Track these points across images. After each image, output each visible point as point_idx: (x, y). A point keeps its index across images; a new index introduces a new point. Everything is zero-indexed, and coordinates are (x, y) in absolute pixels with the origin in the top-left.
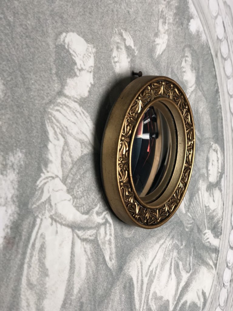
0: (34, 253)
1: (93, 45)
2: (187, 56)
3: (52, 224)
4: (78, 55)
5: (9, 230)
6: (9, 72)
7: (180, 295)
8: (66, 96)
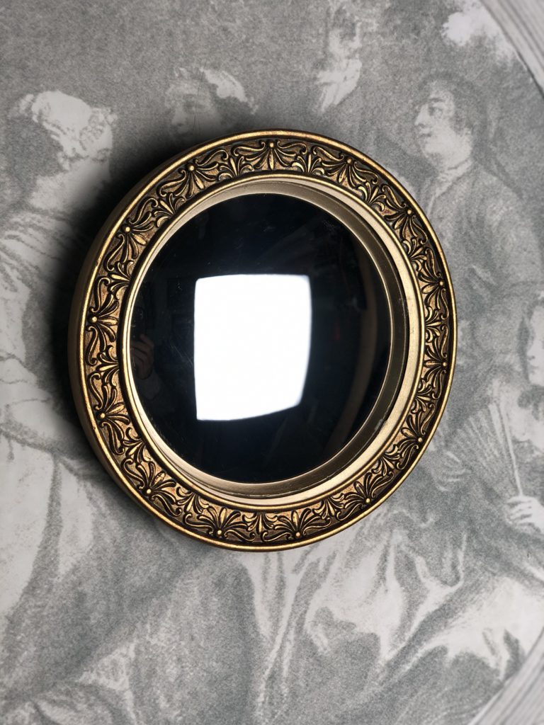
1: (108, 108)
7: (419, 630)
8: (34, 210)
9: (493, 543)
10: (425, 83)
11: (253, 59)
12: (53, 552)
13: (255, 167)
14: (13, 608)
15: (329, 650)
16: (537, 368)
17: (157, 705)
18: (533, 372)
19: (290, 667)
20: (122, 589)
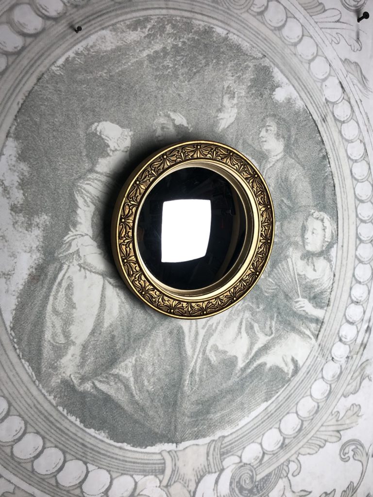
1: (129, 129)
2: (269, 126)
3: (80, 270)
7: (255, 355)
8: (97, 172)
9: (287, 318)
10: (264, 119)
11: (191, 108)
12: (102, 317)
13: (191, 156)
14: (85, 341)
15: (216, 362)
16: (309, 243)
17: (143, 383)
18: (307, 245)
19: (200, 369)
20: (130, 334)
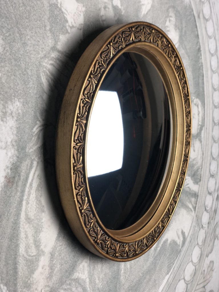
0: (32, 192)
1: (82, 4)
4: (69, 13)
5: (9, 171)
6: (8, 28)
8: (59, 51)
